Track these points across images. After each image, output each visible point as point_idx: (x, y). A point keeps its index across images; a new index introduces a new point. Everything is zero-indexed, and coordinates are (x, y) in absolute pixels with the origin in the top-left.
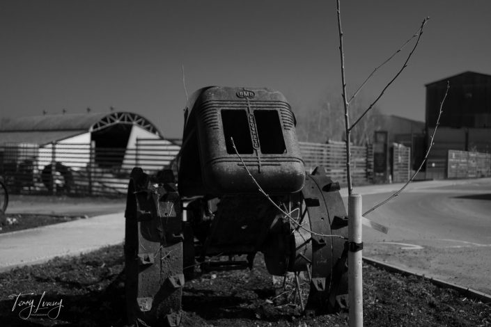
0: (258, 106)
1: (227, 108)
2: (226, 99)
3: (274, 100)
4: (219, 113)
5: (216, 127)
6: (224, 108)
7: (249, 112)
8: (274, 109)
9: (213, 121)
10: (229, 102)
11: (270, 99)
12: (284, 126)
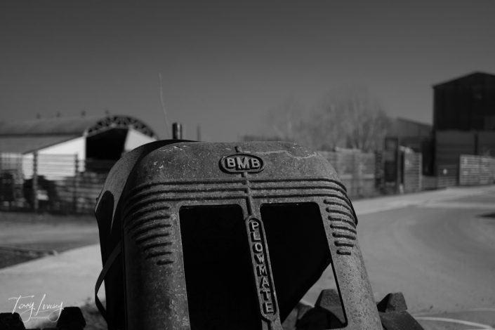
0: (272, 192)
1: (196, 203)
2: (194, 177)
3: (308, 175)
4: (175, 216)
5: (163, 258)
6: (189, 203)
7: (250, 212)
8: (309, 200)
9: (159, 240)
10: (201, 186)
11: (298, 175)
12: (337, 244)
